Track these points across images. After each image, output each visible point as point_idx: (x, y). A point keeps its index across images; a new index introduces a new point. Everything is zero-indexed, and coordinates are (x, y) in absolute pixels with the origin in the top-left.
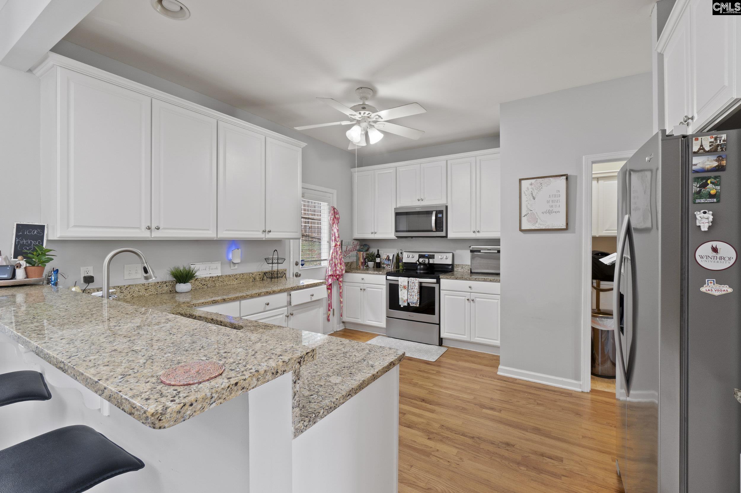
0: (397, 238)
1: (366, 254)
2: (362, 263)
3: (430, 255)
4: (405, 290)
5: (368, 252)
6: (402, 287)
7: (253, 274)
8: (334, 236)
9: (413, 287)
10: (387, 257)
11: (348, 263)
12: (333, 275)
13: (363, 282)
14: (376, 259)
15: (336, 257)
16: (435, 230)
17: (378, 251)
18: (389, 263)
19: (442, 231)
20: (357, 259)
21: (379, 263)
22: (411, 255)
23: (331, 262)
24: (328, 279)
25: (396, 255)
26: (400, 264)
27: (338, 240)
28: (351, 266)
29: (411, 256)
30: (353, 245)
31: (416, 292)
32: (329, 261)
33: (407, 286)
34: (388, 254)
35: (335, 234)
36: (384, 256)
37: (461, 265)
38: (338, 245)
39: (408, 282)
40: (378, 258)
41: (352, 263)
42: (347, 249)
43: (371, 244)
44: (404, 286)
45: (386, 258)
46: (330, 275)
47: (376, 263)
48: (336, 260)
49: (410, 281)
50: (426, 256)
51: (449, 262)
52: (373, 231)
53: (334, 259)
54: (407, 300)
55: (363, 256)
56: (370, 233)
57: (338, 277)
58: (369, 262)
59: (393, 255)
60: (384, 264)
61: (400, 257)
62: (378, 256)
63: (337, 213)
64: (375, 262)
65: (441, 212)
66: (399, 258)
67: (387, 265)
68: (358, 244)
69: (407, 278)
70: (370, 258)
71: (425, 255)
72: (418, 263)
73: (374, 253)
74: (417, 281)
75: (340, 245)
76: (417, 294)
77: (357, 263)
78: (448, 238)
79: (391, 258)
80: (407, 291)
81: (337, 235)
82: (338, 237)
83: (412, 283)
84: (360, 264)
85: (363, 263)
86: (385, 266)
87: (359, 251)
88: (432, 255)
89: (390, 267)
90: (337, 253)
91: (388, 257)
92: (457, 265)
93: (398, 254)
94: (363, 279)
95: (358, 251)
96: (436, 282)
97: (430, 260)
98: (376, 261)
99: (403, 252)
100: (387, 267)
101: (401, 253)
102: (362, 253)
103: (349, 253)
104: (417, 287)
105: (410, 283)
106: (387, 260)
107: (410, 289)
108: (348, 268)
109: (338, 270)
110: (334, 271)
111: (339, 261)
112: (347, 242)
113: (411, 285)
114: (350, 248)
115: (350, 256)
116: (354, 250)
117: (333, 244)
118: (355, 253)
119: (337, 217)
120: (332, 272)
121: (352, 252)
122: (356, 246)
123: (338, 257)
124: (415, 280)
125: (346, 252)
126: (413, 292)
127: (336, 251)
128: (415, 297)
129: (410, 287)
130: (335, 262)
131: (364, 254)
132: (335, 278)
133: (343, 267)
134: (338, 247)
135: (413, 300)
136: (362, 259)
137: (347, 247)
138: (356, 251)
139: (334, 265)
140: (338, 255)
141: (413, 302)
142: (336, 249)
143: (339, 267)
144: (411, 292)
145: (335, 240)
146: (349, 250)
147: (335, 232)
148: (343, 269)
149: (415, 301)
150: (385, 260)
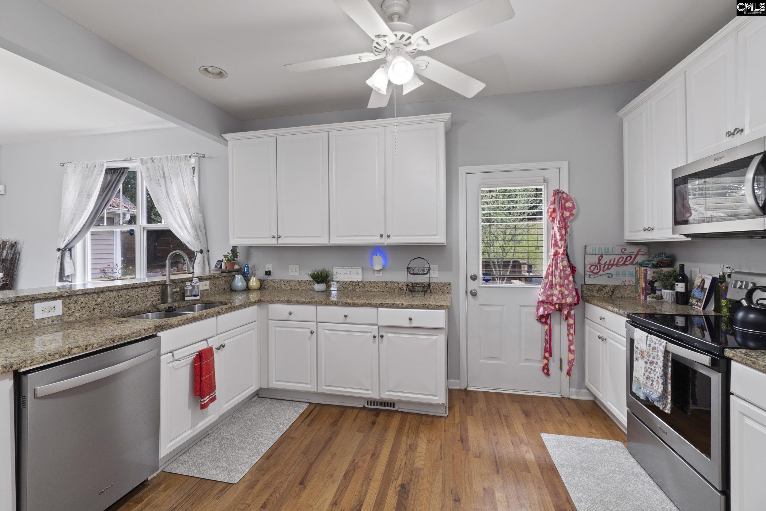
0: (690, 239)
2: (644, 289)
4: (643, 361)
6: (639, 351)
7: (399, 284)
8: (553, 239)
11: (606, 286)
12: (547, 303)
13: (602, 323)
15: (553, 273)
17: (682, 267)
18: (701, 298)
20: (635, 281)
24: (539, 307)
26: (724, 302)
27: (562, 245)
28: (616, 292)
30: (620, 252)
31: (660, 375)
33: (645, 353)
34: (704, 276)
35: (555, 234)
38: (561, 253)
40: (678, 283)
41: (617, 288)
42: (600, 260)
44: (642, 352)
45: (699, 284)
46: (542, 302)
48: (554, 278)
49: (649, 343)
53: (550, 277)
57: (558, 306)
59: (713, 279)
60: (693, 297)
61: (724, 285)
63: (568, 200)
66: (721, 287)
67: (698, 301)
68: (640, 252)
69: (647, 334)
70: (666, 281)
73: (674, 272)
74: (661, 347)
75: (563, 254)
76: (661, 381)
77: (635, 288)
79: (707, 284)
80: (644, 365)
81: (558, 237)
82: (562, 239)
83: (652, 348)
84: (640, 291)
86: (694, 302)
87: (642, 265)
90: (556, 268)
91: (703, 282)
93: (722, 278)
94: (601, 318)
95: (638, 266)
96: (708, 364)
98: (677, 288)
99: (733, 272)
101: (729, 276)
102: (644, 271)
103: (608, 269)
104: (662, 362)
106: (699, 290)
107: (647, 363)
108: (594, 296)
109: (555, 295)
110: (547, 296)
111: (558, 279)
112: (600, 249)
113: (651, 354)
114: (610, 261)
115: (611, 274)
116: (627, 263)
117: (552, 251)
118: (631, 269)
119: (569, 207)
120: (545, 297)
121: (617, 266)
122: (634, 255)
123: (557, 273)
124: (658, 343)
125: (596, 266)
126: (653, 371)
127: (555, 264)
128: (657, 386)
129: (647, 358)
130: (552, 281)
131: (649, 272)
132: (552, 308)
133: (569, 292)
134: (560, 257)
135: (650, 388)
136: (644, 282)
137: (602, 256)
138: (635, 264)
139: (549, 285)
140: (559, 270)
141: (649, 392)
142: (557, 260)
143: (558, 290)
144: (649, 370)
145: (556, 244)
146: (608, 262)
147: (555, 232)
148: (568, 295)
149: (654, 395)
150: (697, 289)
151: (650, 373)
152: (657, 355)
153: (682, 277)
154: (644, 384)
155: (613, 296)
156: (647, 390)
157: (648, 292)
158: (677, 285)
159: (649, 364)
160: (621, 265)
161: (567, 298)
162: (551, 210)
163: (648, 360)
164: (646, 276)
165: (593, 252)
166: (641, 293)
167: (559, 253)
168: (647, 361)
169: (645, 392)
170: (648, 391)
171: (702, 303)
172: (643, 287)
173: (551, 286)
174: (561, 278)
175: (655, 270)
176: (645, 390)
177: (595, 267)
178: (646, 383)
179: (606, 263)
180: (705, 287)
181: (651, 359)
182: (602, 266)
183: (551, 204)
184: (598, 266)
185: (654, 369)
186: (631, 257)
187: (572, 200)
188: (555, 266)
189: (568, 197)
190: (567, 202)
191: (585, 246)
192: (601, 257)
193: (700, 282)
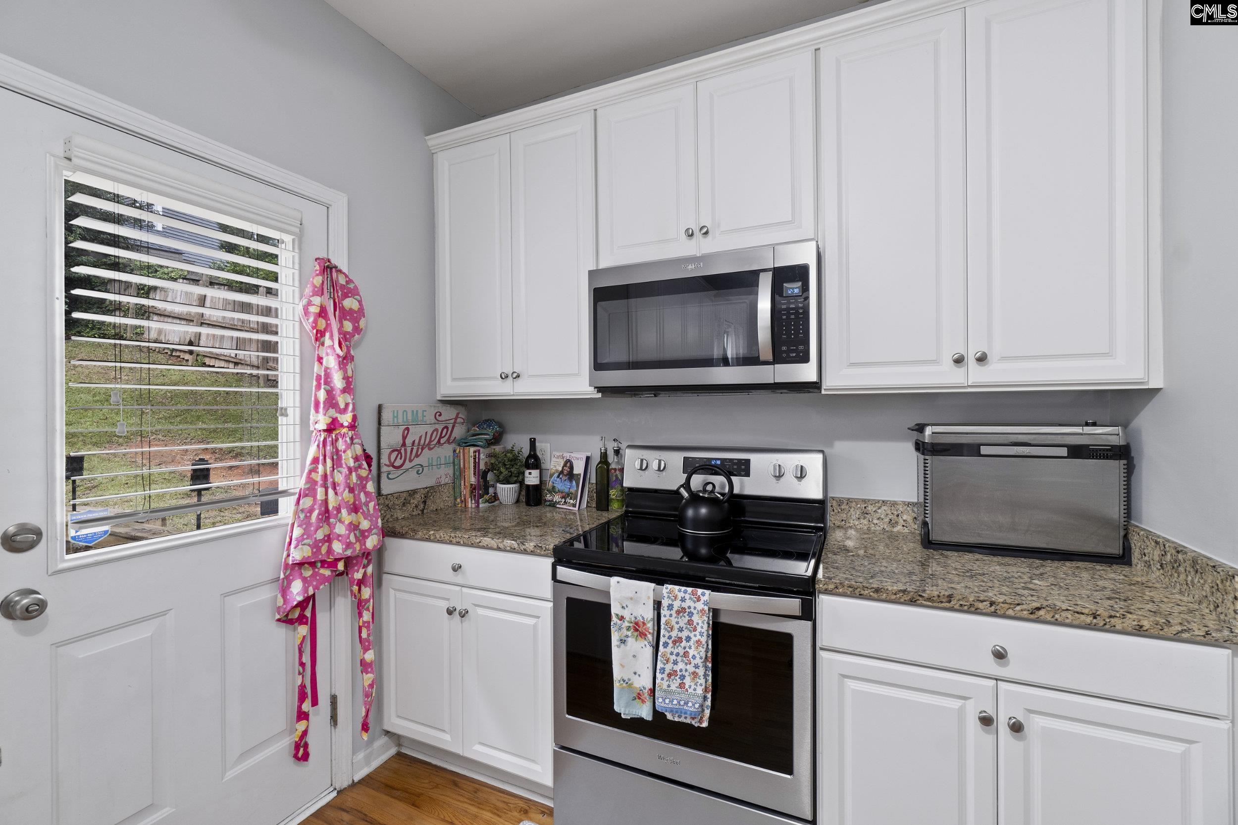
0: (599, 395)
1: (490, 456)
2: (473, 488)
3: (731, 460)
4: (642, 642)
5: (498, 449)
6: (626, 624)
8: (323, 386)
9: (684, 635)
10: (565, 465)
11: (414, 492)
12: (312, 564)
13: (458, 578)
14: (523, 473)
15: (330, 480)
16: (770, 357)
17: (533, 442)
18: (573, 490)
19: (805, 359)
20: (454, 474)
21: (536, 486)
22: (653, 458)
23: (307, 502)
24: (289, 583)
25: (596, 459)
26: (613, 493)
27: (347, 405)
28: (429, 502)
29: (655, 465)
30: (434, 421)
31: (698, 661)
32: (297, 496)
33: (650, 625)
34: (567, 456)
35: (328, 375)
36: (553, 463)
37: (857, 501)
38: (346, 424)
39: (658, 605)
40: (532, 471)
41: (429, 493)
42: (404, 438)
43: (509, 418)
44: (637, 623)
45: (560, 469)
46: (301, 564)
47: (524, 487)
48: (331, 492)
49: (665, 603)
50: (715, 466)
51: (812, 490)
52: (508, 370)
53: (320, 492)
54: (653, 691)
55: (475, 462)
56: (494, 378)
57: (341, 566)
58: (499, 485)
59: (588, 459)
60: (553, 490)
61: (613, 466)
62: (534, 461)
63: (350, 291)
64: (522, 483)
65: (799, 273)
66: (608, 470)
67: (566, 496)
68: (459, 420)
69: (653, 585)
70: (502, 469)
71: (711, 459)
72: (685, 494)
73: (520, 452)
74: (700, 606)
75: (352, 427)
76: (701, 671)
77: (454, 488)
78: (823, 392)
79: (579, 469)
80: (649, 651)
81: (338, 382)
82: (347, 389)
83: (678, 612)
84: (466, 492)
85: (475, 489)
86: (557, 498)
87: (464, 443)
88: (740, 460)
89: (574, 506)
90: (337, 462)
91: (569, 464)
92: (840, 502)
93: (604, 456)
94: (456, 568)
95: (459, 445)
96: (797, 612)
97: (734, 479)
98: (526, 480)
99: (623, 446)
100: (565, 503)
101: (617, 452)
102: (472, 454)
103: (417, 456)
104: (701, 634)
105: (664, 612)
106: (564, 478)
107: (666, 645)
108: (397, 519)
109: (339, 536)
110: (316, 546)
111: (346, 495)
112: (405, 413)
113: (673, 623)
114: (421, 437)
115: (422, 466)
116: (442, 441)
117: (321, 421)
118: (446, 451)
119: (351, 309)
120: (309, 548)
121: (430, 449)
122: (452, 425)
123: (339, 478)
124: (690, 598)
125: (399, 452)
126: (681, 657)
127: (332, 454)
128: (692, 684)
129: (667, 635)
130: (326, 502)
131: (482, 456)
132: (327, 572)
133: (371, 521)
134: (344, 436)
135: (679, 693)
136: (474, 474)
137: (408, 429)
138: (452, 442)
139: (319, 514)
140: (345, 471)
141: (679, 703)
142: (334, 443)
143: (347, 522)
144: (674, 657)
145: (331, 402)
146: (417, 442)
147: (326, 369)
148: (370, 530)
149: (690, 704)
150: (558, 477)
151: (675, 663)
152: (690, 622)
153: (534, 459)
154: (665, 691)
155: (425, 511)
156: (671, 701)
157: (480, 492)
158: (530, 473)
159: (671, 645)
160: (435, 445)
161: (367, 537)
162: (314, 310)
163: (670, 637)
164: (476, 464)
165: (394, 420)
166: (468, 496)
167: (342, 426)
168: (668, 641)
169: (670, 706)
170: (675, 702)
171: (576, 498)
172: (472, 485)
173: (326, 515)
174: (351, 490)
175: (488, 451)
176: (667, 701)
177: (397, 453)
178: (669, 686)
179: (414, 442)
180: (575, 472)
181: (674, 634)
182: (409, 449)
183: (315, 294)
184: (403, 451)
185: (683, 651)
186: (447, 428)
187: (358, 294)
188: (333, 459)
189: (351, 286)
190: (345, 296)
191: (380, 408)
192: (406, 432)
193: (562, 465)
